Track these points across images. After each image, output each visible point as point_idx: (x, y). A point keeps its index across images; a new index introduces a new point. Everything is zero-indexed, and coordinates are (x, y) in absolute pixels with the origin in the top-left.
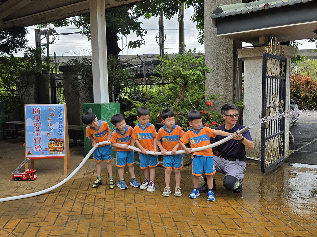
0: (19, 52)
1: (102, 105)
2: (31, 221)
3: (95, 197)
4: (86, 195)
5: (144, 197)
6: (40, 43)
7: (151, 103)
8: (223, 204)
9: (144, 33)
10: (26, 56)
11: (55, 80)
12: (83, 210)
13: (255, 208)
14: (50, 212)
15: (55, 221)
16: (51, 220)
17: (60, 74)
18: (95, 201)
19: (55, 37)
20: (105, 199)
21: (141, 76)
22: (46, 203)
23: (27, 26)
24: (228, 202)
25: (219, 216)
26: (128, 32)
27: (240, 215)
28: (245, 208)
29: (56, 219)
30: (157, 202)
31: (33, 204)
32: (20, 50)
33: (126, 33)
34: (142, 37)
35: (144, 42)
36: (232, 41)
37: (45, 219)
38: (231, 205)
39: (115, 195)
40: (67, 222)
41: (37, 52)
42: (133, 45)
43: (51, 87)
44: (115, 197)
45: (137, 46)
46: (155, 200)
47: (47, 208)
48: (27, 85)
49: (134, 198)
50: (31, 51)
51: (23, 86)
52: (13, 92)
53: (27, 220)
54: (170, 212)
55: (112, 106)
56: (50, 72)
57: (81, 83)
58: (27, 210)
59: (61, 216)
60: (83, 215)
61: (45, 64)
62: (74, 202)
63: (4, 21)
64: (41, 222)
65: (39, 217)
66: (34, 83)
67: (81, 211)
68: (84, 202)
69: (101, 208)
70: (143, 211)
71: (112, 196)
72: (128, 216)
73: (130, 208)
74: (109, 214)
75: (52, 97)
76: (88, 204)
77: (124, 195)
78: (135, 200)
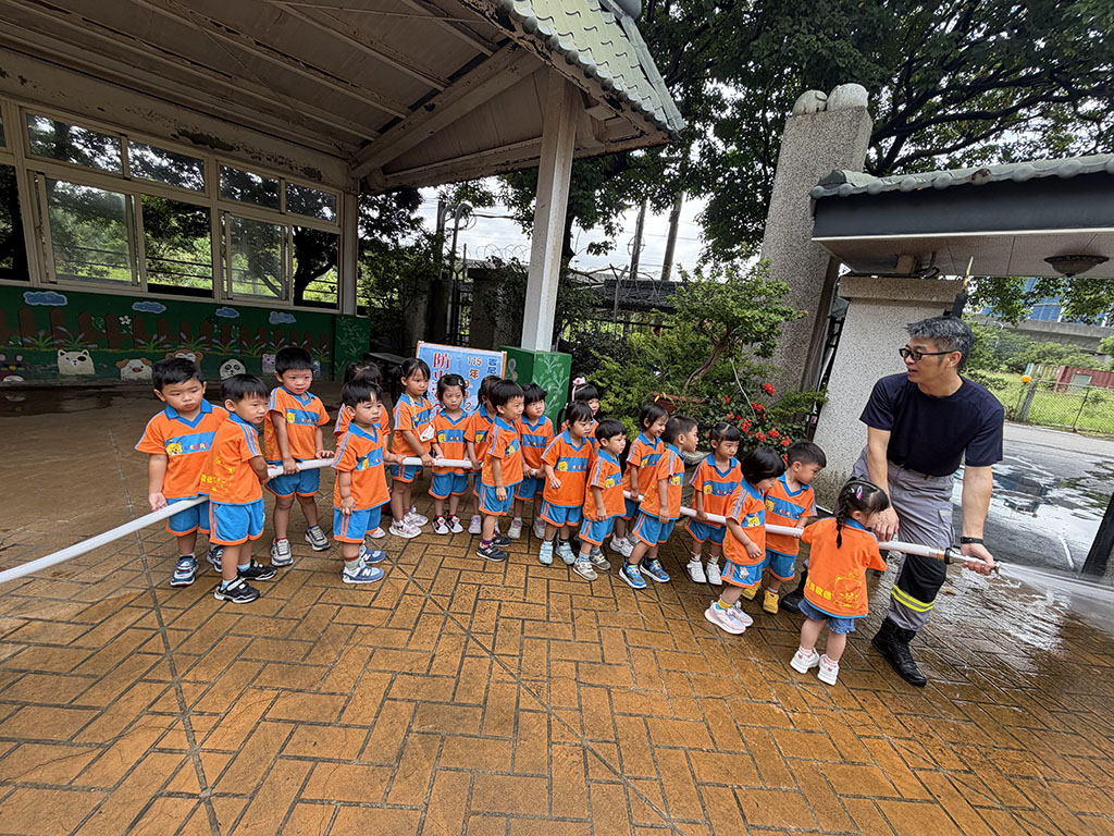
0: (407, 237)
1: (536, 354)
2: (304, 715)
3: (500, 605)
4: (478, 594)
5: (624, 633)
6: (443, 225)
8: (851, 713)
9: (617, 231)
10: (418, 245)
11: (459, 292)
12: (461, 675)
13: (965, 763)
14: (369, 667)
15: (370, 728)
16: (358, 722)
17: (469, 283)
18: (497, 626)
20: (523, 621)
21: (609, 304)
22: (373, 612)
23: (422, 187)
24: (863, 708)
25: (883, 807)
26: (590, 226)
28: (934, 760)
29: (377, 715)
30: (664, 667)
31: (342, 606)
32: (409, 234)
33: (587, 226)
34: (613, 237)
36: (828, 258)
37: (344, 708)
38: (880, 728)
39: (548, 607)
40: (405, 743)
41: (437, 239)
42: (596, 249)
43: (452, 303)
44: (548, 618)
45: (602, 251)
46: (656, 658)
47: (369, 638)
48: (415, 293)
49: (599, 634)
50: (429, 237)
51: (409, 294)
52: (391, 301)
53: (293, 701)
54: (714, 742)
56: (454, 278)
57: (502, 303)
58: (314, 639)
59: (395, 700)
60: (459, 709)
61: (447, 262)
62: (444, 624)
63: (385, 174)
64: (330, 724)
65: (331, 691)
66: (425, 292)
67: (454, 681)
68: (470, 627)
69: (511, 674)
70: (632, 719)
71: (541, 612)
72: (591, 745)
73: (592, 689)
74: (534, 721)
75: (452, 321)
76: (479, 643)
77: (572, 614)
78: (602, 649)
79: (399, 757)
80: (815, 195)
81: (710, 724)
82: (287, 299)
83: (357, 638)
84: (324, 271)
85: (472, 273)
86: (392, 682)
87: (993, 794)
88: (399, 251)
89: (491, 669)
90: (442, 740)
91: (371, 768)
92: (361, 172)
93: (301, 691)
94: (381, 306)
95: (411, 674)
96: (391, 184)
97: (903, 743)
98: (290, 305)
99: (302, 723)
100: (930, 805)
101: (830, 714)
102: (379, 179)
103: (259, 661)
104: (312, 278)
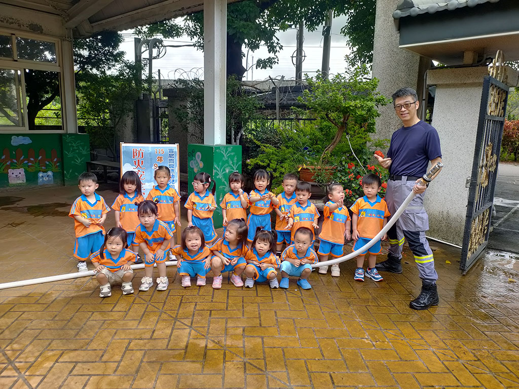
0: (112, 70)
1: (215, 148)
2: (80, 359)
3: (196, 305)
4: (182, 300)
5: (276, 312)
6: (140, 56)
7: (287, 147)
8: (415, 341)
9: (278, 48)
10: (122, 74)
11: (158, 108)
12: (172, 338)
13: (477, 357)
14: (115, 338)
15: (119, 362)
16: (112, 360)
17: (164, 101)
18: (194, 314)
19: (161, 50)
20: (211, 311)
21: (273, 107)
22: (113, 313)
23: (121, 31)
24: (422, 338)
25: (417, 375)
26: (257, 47)
27: (454, 376)
28: (458, 357)
29: (123, 356)
30: (298, 326)
31: (93, 313)
32: (114, 66)
33: (254, 47)
34: (275, 54)
35: (278, 60)
36: (418, 58)
37: (103, 356)
38: (430, 345)
39: (227, 303)
40: (140, 366)
41: (137, 67)
42: (263, 64)
43: (153, 117)
44: (227, 308)
45: (268, 65)
46: (294, 322)
47: (113, 325)
48: (123, 111)
49: (259, 313)
50: (130, 67)
51: (118, 113)
52: (104, 120)
53: (72, 354)
54: (323, 356)
55: (229, 149)
56: (153, 97)
57: (190, 113)
58: (80, 328)
59: (133, 350)
60: (171, 351)
61: (146, 85)
62: (160, 316)
63: (91, 23)
64: (95, 362)
65: (94, 348)
66: (130, 111)
67: (167, 340)
68: (177, 316)
69: (203, 335)
70: (275, 349)
71: (224, 306)
72: (249, 361)
73: (251, 338)
74: (216, 353)
75: (154, 131)
76: (182, 323)
77: (243, 306)
78: (260, 320)
79: (137, 371)
80: (396, 17)
81: (323, 349)
82: (23, 125)
83: (105, 326)
84: (48, 101)
85: (167, 92)
86: (129, 343)
87: (487, 368)
88: (107, 81)
89: (190, 334)
90: (162, 364)
91: (122, 377)
92: (72, 24)
93: (76, 350)
94: (96, 125)
95: (141, 339)
96: (96, 30)
97: (441, 351)
98: (26, 130)
99: (80, 362)
100: (445, 374)
101: (400, 341)
102: (87, 27)
103: (48, 339)
104: (41, 108)
